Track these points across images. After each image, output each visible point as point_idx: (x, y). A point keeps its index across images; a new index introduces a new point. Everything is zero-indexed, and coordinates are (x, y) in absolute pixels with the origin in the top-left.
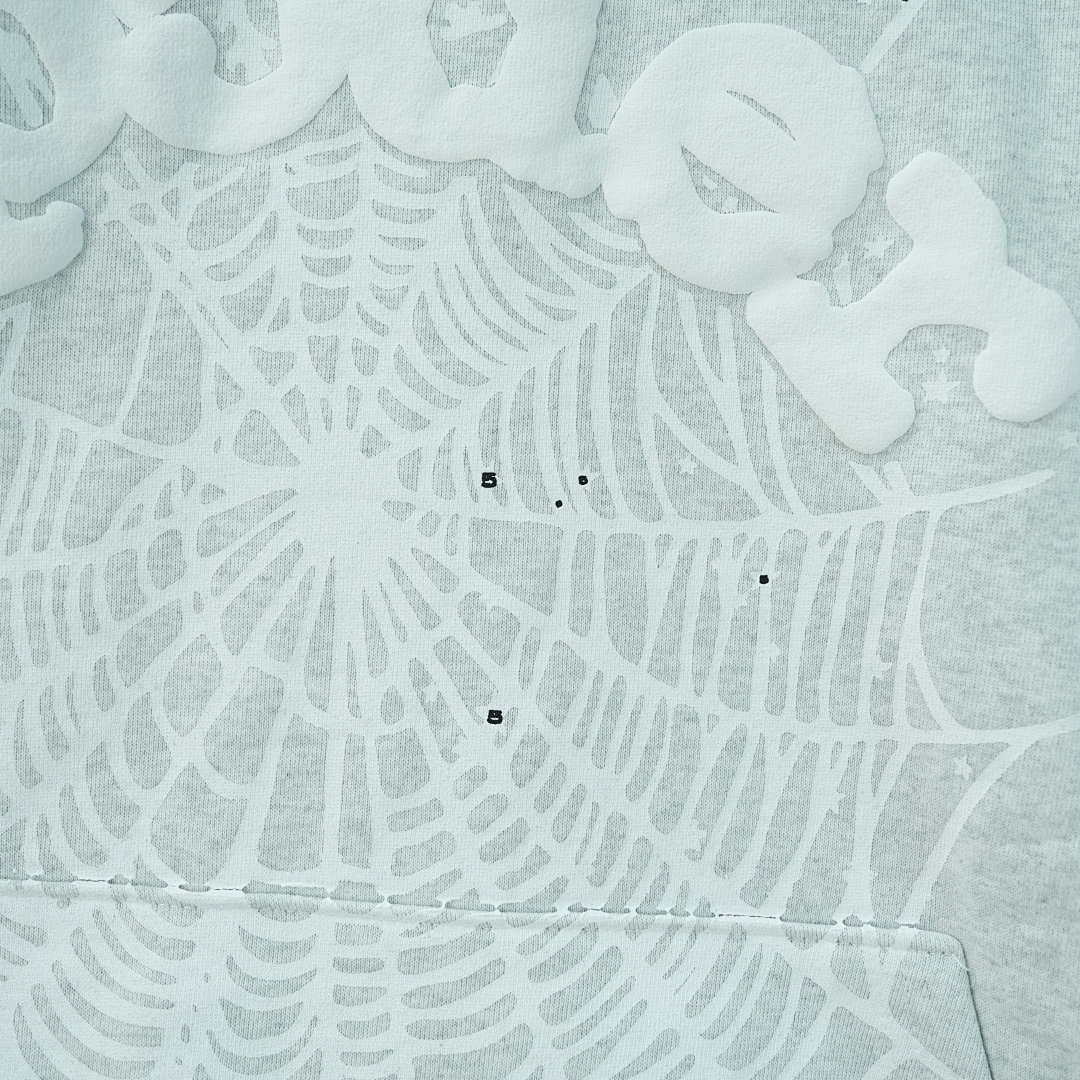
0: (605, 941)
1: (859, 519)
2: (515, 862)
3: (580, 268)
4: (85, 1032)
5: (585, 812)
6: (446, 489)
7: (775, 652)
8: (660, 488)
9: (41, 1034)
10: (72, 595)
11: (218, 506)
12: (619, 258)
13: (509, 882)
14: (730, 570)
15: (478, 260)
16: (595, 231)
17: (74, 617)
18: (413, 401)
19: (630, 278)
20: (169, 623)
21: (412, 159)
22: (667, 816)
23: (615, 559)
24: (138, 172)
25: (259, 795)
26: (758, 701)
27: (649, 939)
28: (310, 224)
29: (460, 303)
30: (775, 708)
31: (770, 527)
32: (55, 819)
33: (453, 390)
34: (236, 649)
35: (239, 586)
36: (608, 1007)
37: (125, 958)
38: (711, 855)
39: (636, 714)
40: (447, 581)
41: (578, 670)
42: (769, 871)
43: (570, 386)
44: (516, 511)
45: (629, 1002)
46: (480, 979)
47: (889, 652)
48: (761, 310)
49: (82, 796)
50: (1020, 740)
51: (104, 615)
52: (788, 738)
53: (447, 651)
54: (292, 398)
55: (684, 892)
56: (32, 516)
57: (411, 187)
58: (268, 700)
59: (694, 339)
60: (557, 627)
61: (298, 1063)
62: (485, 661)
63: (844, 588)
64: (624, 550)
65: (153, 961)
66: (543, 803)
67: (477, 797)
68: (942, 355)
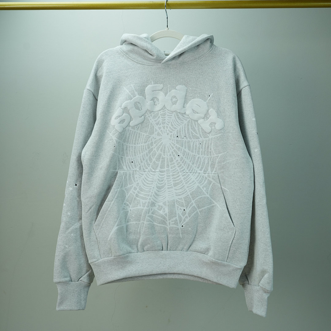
0: (188, 173)
1: (208, 138)
2: (181, 167)
3: (184, 119)
4: (147, 182)
5: (186, 163)
6: (174, 137)
7: (202, 150)
8: (191, 137)
9: (144, 182)
10: (145, 147)
11: (156, 140)
12: (188, 118)
13: (180, 169)
14: (198, 143)
15: (176, 119)
16: (185, 116)
17: (145, 149)
18: (171, 131)
19: (188, 120)
20: (152, 149)
21: (170, 111)
22: (193, 164)
23: (188, 143)
24: (148, 113)
25: (160, 163)
26: (200, 154)
27: (192, 173)
28: (162, 117)
29: (174, 123)
30: (202, 154)
31: (201, 139)
32: (144, 165)
33: (174, 129)
34: (158, 151)
35: (158, 146)
36: (189, 178)
37: (150, 176)
38: (197, 167)
39: (190, 155)
40: (174, 145)
41: (185, 152)
42: (202, 168)
43: (184, 129)
44: (180, 139)
45: (190, 179)
46: (178, 176)
47: (211, 149)
48: (199, 122)
49: (146, 164)
50: (220, 155)
51: (147, 149)
52: (203, 157)
53: (174, 151)
54: (161, 131)
55: (195, 170)
56: (141, 141)
57: (170, 113)
58: (160, 155)
59: (194, 124)
60: (183, 148)
61: (164, 184)
62: (178, 151)
63: (207, 145)
64: (189, 142)
65: (152, 176)
66: (183, 163)
67: (177, 162)
68: (213, 125)
